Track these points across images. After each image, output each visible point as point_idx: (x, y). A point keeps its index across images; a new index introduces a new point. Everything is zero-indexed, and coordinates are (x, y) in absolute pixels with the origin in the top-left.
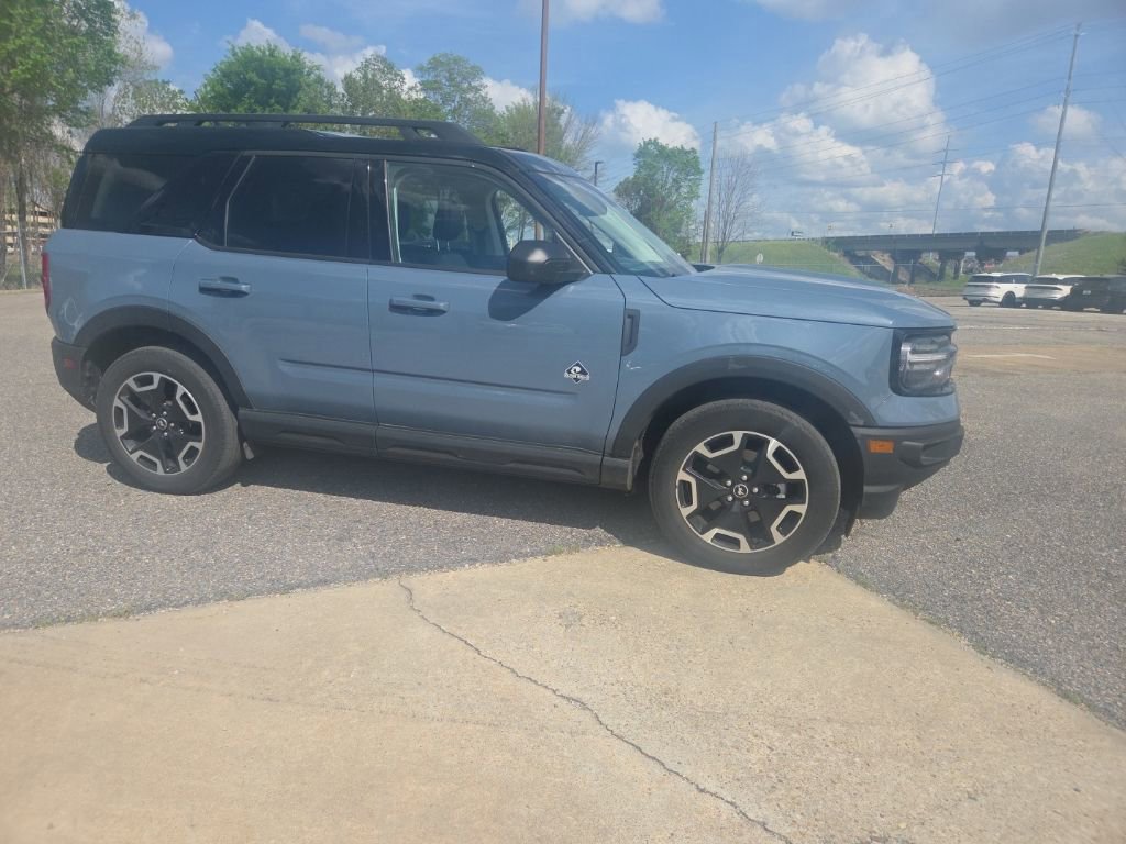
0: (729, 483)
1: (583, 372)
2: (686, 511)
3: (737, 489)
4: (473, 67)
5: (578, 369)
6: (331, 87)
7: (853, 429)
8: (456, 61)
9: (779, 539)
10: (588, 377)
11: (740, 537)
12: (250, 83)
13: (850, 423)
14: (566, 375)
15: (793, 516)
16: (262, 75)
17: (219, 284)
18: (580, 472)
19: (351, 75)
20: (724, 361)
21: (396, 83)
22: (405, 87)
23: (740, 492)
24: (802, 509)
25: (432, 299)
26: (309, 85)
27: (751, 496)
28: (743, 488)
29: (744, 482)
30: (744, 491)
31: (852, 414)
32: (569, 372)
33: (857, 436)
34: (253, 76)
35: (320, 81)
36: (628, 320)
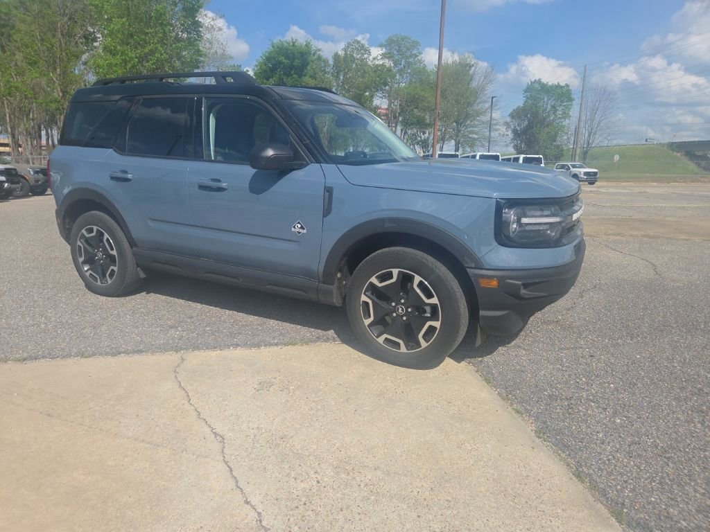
0: (393, 304)
1: (302, 228)
2: (367, 322)
3: (398, 308)
4: (413, 42)
5: (299, 226)
6: (326, 61)
7: (468, 270)
8: (403, 39)
9: (424, 344)
10: (305, 231)
11: (401, 342)
12: (280, 63)
13: (466, 265)
14: (293, 229)
15: (432, 329)
16: (287, 58)
17: (120, 175)
18: (304, 292)
19: (337, 53)
20: (382, 220)
21: (366, 56)
22: (371, 58)
23: (400, 311)
24: (437, 324)
25: (219, 181)
26: (312, 62)
27: (407, 314)
28: (402, 308)
29: (402, 304)
30: (403, 310)
31: (466, 259)
32: (294, 227)
33: (470, 275)
34: (282, 58)
35: (320, 58)
36: (327, 194)
